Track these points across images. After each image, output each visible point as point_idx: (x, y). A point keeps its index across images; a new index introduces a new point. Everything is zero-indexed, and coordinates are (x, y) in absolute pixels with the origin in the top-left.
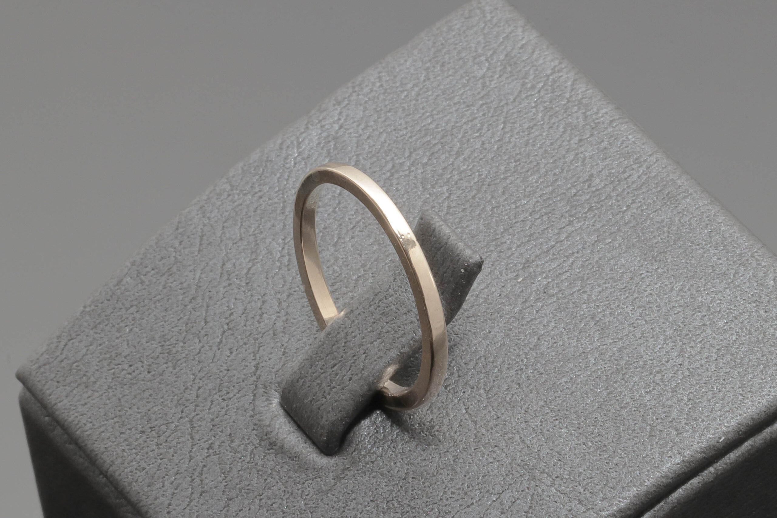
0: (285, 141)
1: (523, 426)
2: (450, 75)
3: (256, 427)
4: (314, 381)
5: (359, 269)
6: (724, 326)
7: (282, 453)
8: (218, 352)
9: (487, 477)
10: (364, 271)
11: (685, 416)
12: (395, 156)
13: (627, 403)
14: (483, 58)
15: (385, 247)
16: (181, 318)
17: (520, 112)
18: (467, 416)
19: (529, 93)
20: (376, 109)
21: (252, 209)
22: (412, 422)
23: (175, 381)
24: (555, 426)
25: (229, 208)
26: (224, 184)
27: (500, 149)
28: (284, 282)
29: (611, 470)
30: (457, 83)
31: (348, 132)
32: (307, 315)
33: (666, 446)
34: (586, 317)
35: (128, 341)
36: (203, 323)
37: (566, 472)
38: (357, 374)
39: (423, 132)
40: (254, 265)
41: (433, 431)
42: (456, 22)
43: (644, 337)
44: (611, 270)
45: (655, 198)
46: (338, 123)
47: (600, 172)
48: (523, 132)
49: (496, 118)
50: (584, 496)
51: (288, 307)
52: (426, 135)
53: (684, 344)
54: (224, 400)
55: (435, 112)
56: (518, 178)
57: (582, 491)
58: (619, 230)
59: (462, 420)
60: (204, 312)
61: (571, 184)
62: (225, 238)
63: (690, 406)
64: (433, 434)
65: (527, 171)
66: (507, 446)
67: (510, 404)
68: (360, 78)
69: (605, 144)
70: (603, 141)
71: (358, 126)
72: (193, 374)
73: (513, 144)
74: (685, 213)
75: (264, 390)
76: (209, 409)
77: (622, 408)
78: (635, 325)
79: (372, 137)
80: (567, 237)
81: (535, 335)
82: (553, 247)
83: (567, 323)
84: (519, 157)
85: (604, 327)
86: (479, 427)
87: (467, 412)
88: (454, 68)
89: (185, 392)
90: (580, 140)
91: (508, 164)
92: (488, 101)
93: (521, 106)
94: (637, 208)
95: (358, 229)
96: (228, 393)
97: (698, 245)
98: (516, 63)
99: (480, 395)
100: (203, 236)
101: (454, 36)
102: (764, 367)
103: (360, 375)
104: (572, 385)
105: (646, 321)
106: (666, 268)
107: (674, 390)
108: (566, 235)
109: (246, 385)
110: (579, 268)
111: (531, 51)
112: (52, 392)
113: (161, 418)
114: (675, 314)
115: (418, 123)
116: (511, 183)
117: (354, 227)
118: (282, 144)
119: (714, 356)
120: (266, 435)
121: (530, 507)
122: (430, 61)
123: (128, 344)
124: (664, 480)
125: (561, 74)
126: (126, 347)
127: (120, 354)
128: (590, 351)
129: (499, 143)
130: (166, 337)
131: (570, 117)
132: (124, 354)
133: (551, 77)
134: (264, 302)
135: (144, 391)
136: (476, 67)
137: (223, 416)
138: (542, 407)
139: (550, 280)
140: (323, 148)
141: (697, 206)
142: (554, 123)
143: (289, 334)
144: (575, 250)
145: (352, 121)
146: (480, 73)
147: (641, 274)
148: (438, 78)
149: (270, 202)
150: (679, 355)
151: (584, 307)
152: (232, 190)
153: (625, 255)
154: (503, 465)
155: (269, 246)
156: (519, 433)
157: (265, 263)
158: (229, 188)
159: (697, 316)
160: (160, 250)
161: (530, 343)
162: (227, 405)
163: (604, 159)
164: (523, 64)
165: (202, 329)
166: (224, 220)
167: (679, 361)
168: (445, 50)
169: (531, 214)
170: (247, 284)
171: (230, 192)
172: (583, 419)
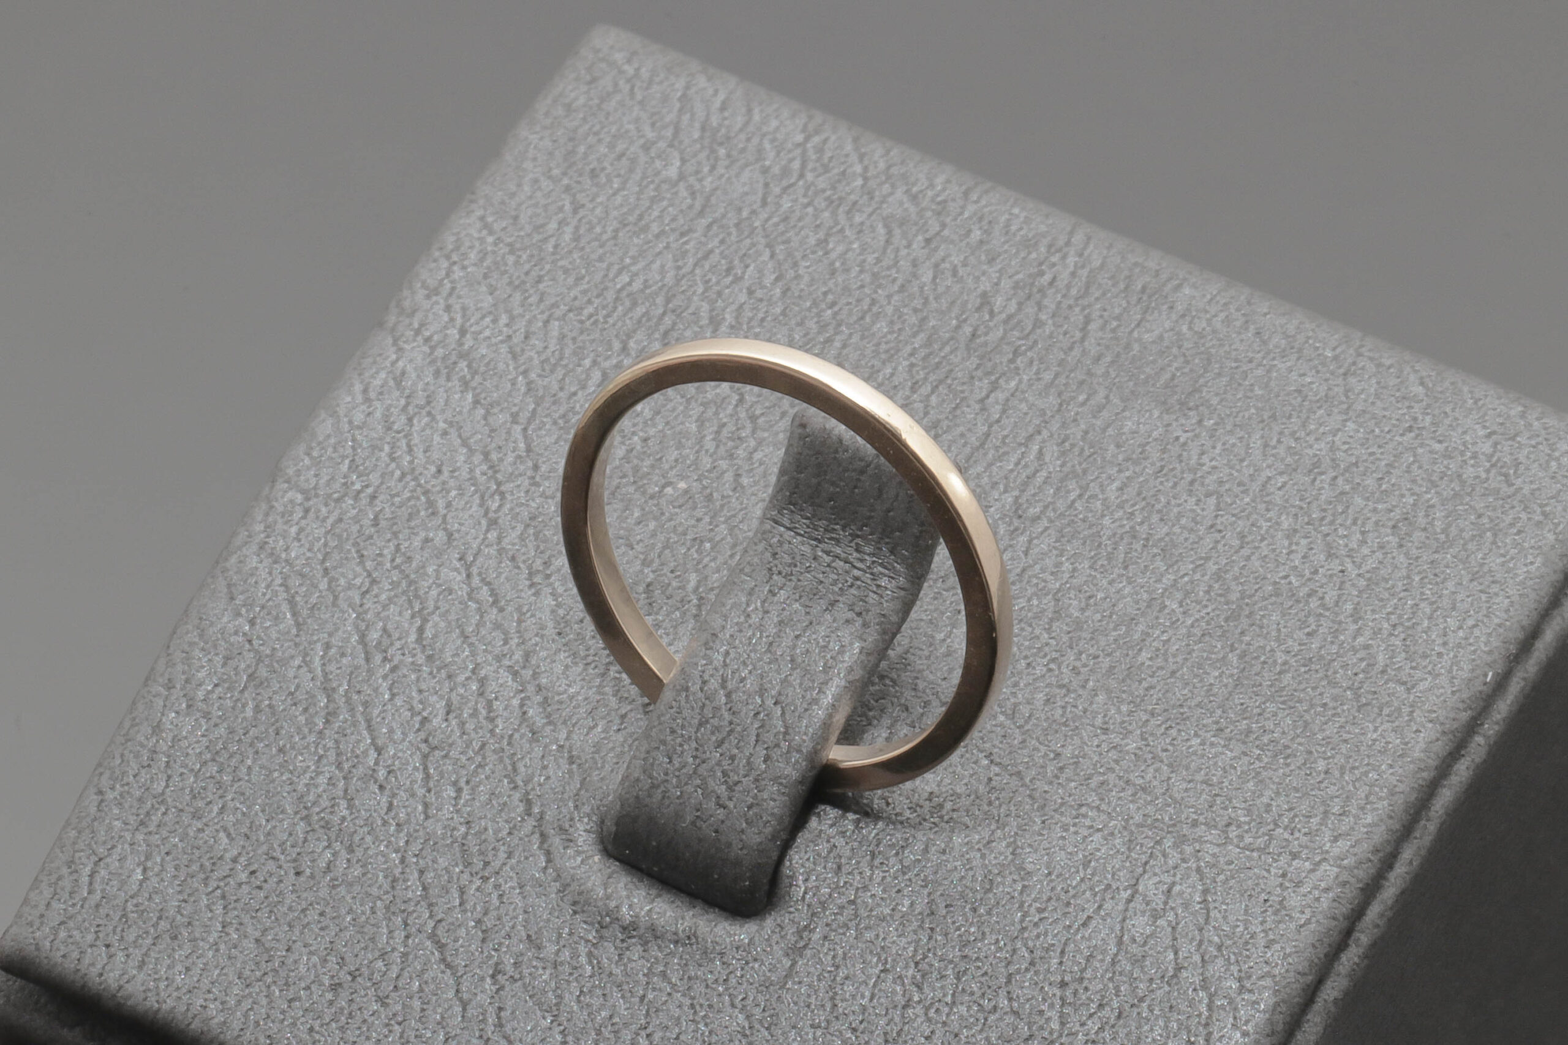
0: (369, 383)
1: (1113, 755)
2: (619, 190)
3: (578, 908)
4: (686, 784)
5: (642, 571)
6: (1380, 486)
7: (656, 938)
8: (431, 798)
9: (1093, 864)
10: (653, 572)
11: (1403, 655)
13: (1285, 663)
14: (662, 145)
15: (671, 520)
16: (321, 757)
17: (786, 219)
18: (997, 769)
19: (785, 183)
20: (510, 283)
21: (366, 522)
22: (894, 808)
23: (364, 874)
24: (1174, 739)
25: (319, 532)
26: (286, 492)
27: (789, 294)
28: (504, 634)
29: (1323, 785)
30: (638, 199)
31: (482, 336)
32: (583, 680)
33: (1400, 715)
34: (1122, 539)
35: (225, 830)
36: (373, 754)
37: (1239, 812)
38: (777, 745)
39: (628, 303)
40: (425, 621)
41: (944, 812)
42: (573, 95)
43: (1248, 543)
44: (1118, 446)
45: (1124, 303)
46: (454, 327)
47: (997, 284)
48: (813, 252)
49: (748, 241)
50: (1296, 842)
51: (535, 675)
52: (635, 304)
53: (1328, 535)
54: (485, 879)
55: (628, 261)
56: (851, 334)
57: (1286, 835)
58: (1089, 373)
59: (990, 779)
60: (365, 732)
61: (957, 318)
62: (340, 588)
63: (1403, 636)
64: (946, 818)
65: (862, 318)
66: (1102, 800)
67: (1066, 726)
68: (449, 240)
69: (977, 235)
70: (970, 231)
71: (495, 321)
72: (397, 851)
73: (806, 279)
74: (1194, 313)
75: (564, 837)
76: (460, 905)
77: (1280, 673)
78: (1219, 527)
79: (534, 333)
80: (1004, 411)
81: (1046, 595)
82: (987, 435)
83: (1092, 558)
84: (830, 297)
85: (1166, 546)
86: (1031, 781)
87: (992, 762)
88: (619, 176)
89: (393, 888)
90: (928, 241)
91: (818, 315)
92: (717, 215)
93: (782, 210)
94: (1102, 328)
96: (487, 864)
97: (1250, 361)
98: (728, 138)
99: (1001, 725)
100: (293, 597)
101: (584, 119)
102: (1495, 535)
103: (784, 745)
104: (1166, 660)
105: (1233, 515)
106: (1215, 416)
107: (1356, 616)
108: (999, 407)
109: (521, 839)
110: (1058, 459)
111: (744, 110)
112: (103, 968)
113: (366, 948)
114: (1280, 489)
115: (606, 288)
116: (844, 346)
118: (365, 391)
119: (1393, 540)
120: (607, 915)
121: (1205, 892)
122: (565, 174)
123: (229, 835)
124: (1425, 775)
125: (823, 136)
126: (226, 841)
127: (221, 858)
128: (1162, 593)
129: (780, 284)
130: (305, 799)
131: (885, 206)
132: (228, 856)
133: (809, 145)
134: (482, 682)
135: (304, 911)
136: (658, 164)
137: (498, 908)
138: (1130, 713)
139: (1016, 493)
140: (448, 379)
141: (1209, 297)
142: (862, 223)
143: (565, 723)
144: (1031, 429)
145: (478, 315)
146: (672, 172)
147: (1177, 438)
148: (599, 200)
149: (397, 499)
150: (1330, 556)
151: (1106, 521)
152: (308, 499)
153: (1127, 414)
154: (1112, 834)
155: (438, 578)
156: (1112, 770)
157: (448, 611)
158: (299, 498)
159: (1322, 481)
160: (215, 646)
161: (1043, 611)
162: (497, 886)
163: (991, 261)
164: (743, 136)
165: (377, 763)
166: (320, 557)
167: (1335, 565)
168: (582, 149)
169: (913, 390)
170: (430, 658)
171: (307, 504)
172: (1219, 712)
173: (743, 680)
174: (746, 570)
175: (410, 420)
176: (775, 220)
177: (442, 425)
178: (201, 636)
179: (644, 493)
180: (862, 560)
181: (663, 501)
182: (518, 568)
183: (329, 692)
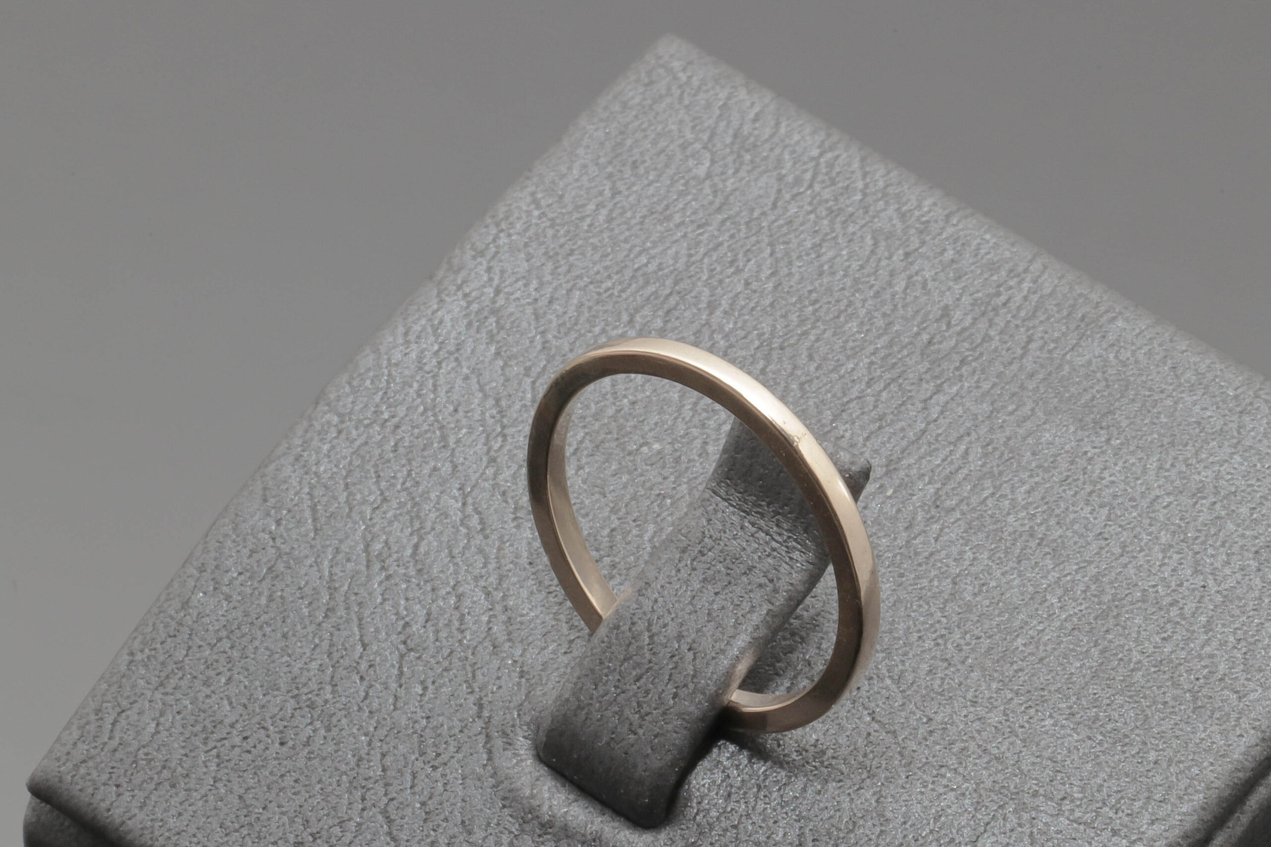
0: (410, 327)
1: (978, 725)
2: (653, 182)
3: (507, 803)
4: (606, 709)
5: (609, 517)
6: (1252, 515)
7: (568, 837)
8: (402, 692)
9: (943, 819)
10: (619, 519)
11: (1241, 667)
12: (607, 325)
13: (1139, 662)
14: (698, 146)
15: (642, 475)
16: (316, 646)
17: (790, 222)
18: (876, 726)
19: (795, 191)
20: (546, 253)
21: (388, 448)
22: (783, 750)
23: (336, 751)
24: (1031, 718)
25: (347, 452)
26: (325, 413)
27: (780, 288)
28: (485, 558)
29: (1151, 774)
30: (668, 191)
31: (513, 297)
32: (543, 606)
33: (1228, 720)
34: (1021, 536)
35: (229, 698)
36: (359, 648)
37: (1075, 789)
38: (685, 686)
39: (641, 281)
40: (421, 538)
41: (825, 758)
42: (631, 94)
43: (1128, 553)
44: (1034, 454)
45: (1064, 328)
46: (491, 286)
47: (958, 299)
48: (808, 254)
49: (754, 239)
50: (1118, 821)
51: (505, 597)
52: (647, 283)
53: (1198, 553)
54: (435, 768)
55: (649, 244)
56: (825, 330)
57: (1111, 814)
58: (1022, 387)
59: (869, 734)
60: (356, 629)
61: (918, 326)
62: (355, 502)
63: (1244, 650)
64: (826, 763)
65: (838, 317)
66: (961, 763)
67: (943, 695)
68: (502, 209)
69: (950, 254)
70: (945, 250)
71: (526, 285)
72: (366, 735)
73: (797, 277)
74: (1122, 344)
75: (505, 740)
76: (411, 787)
77: (1132, 670)
78: (1106, 536)
79: (557, 299)
80: (942, 412)
81: (947, 578)
82: (924, 432)
83: (992, 550)
84: (814, 295)
85: (1057, 547)
86: (903, 740)
87: (873, 719)
88: (656, 169)
89: (358, 765)
90: (907, 255)
91: (801, 310)
92: (732, 212)
93: (789, 214)
94: (1041, 348)
95: (585, 453)
96: (438, 755)
97: (1162, 392)
98: (755, 146)
99: (887, 688)
100: (315, 505)
101: (636, 117)
103: (691, 686)
104: (1037, 648)
105: (1120, 526)
106: (1122, 437)
107: (1208, 627)
108: (938, 409)
109: (469, 737)
110: (980, 459)
111: (773, 123)
112: (112, 804)
113: (328, 815)
114: (1165, 508)
115: (626, 267)
116: (818, 340)
117: (576, 450)
118: (406, 334)
119: (1254, 564)
120: (530, 812)
122: (610, 162)
123: (231, 703)
124: (1241, 775)
125: (837, 153)
126: (228, 708)
127: (221, 722)
128: (1046, 588)
129: (773, 279)
130: (298, 680)
131: (876, 220)
132: (227, 721)
133: (822, 160)
134: (459, 597)
135: (282, 776)
136: (691, 162)
137: (441, 795)
138: (998, 690)
139: (939, 485)
140: (478, 331)
141: (1137, 331)
142: (854, 234)
143: (522, 641)
144: (962, 431)
145: (513, 279)
146: (702, 171)
147: (1086, 453)
148: (635, 189)
149: (416, 431)
150: (1196, 572)
151: (1011, 519)
152: (342, 422)
153: (1047, 426)
154: (963, 794)
155: (438, 503)
156: (973, 738)
157: (441, 533)
158: (336, 419)
159: (1202, 505)
160: (245, 540)
161: (941, 592)
162: (444, 775)
163: (957, 279)
164: (767, 146)
165: (361, 657)
166: (344, 473)
167: (1199, 581)
168: (629, 142)
169: (869, 385)
170: (420, 571)
171: (341, 426)
172: (1074, 699)
173: (665, 626)
174: (683, 531)
175: (439, 363)
176: (781, 222)
177: (465, 370)
178: (234, 529)
179: (623, 450)
180: (780, 534)
181: (638, 459)
182: (506, 502)
183: (332, 590)
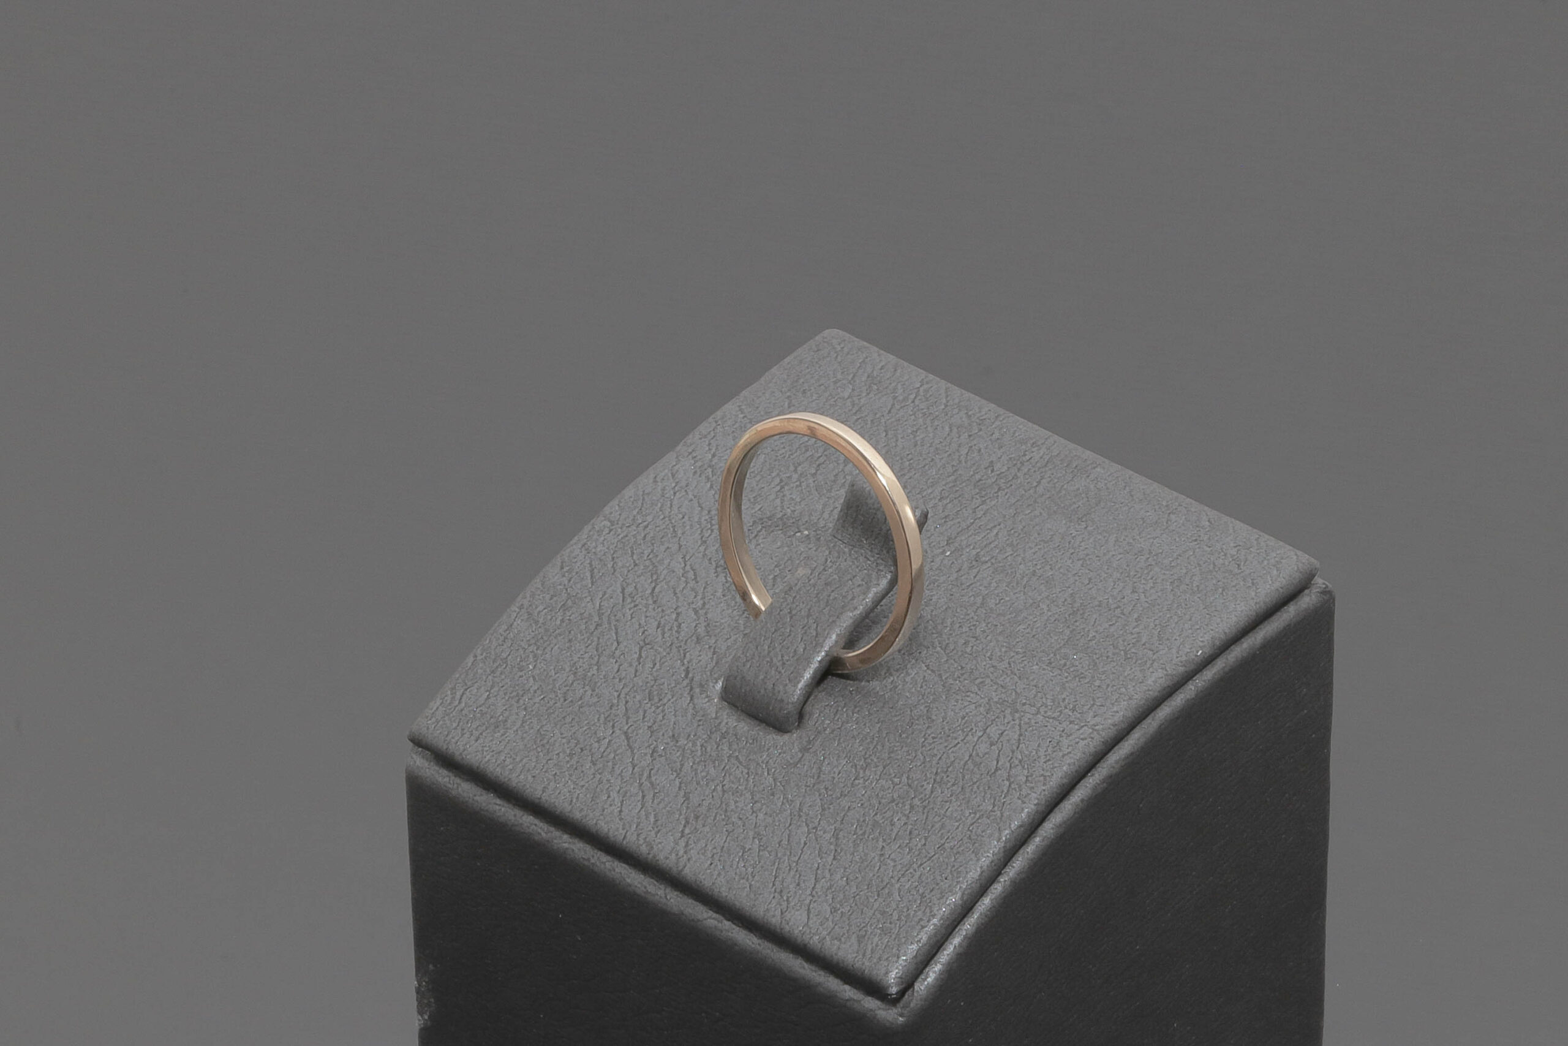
0: (658, 474)
1: (992, 670)
3: (701, 723)
6: (1171, 564)
7: (737, 739)
8: (640, 668)
9: (966, 718)
11: (1157, 638)
12: (780, 471)
13: (1094, 636)
14: (844, 382)
16: (589, 645)
18: (929, 672)
19: (903, 404)
21: (640, 537)
23: (598, 702)
24: (1025, 665)
25: (614, 541)
26: (602, 521)
28: (695, 593)
29: (1095, 692)
33: (1145, 665)
34: (1027, 575)
35: (533, 677)
36: (615, 645)
37: (1048, 701)
39: (804, 450)
40: (657, 585)
42: (805, 356)
43: (1092, 583)
44: (1039, 534)
45: (1064, 472)
47: (999, 458)
50: (1073, 717)
51: (706, 613)
52: (807, 450)
53: (1136, 583)
54: (658, 707)
57: (1070, 713)
58: (1035, 502)
59: (925, 676)
60: (614, 635)
61: (974, 471)
62: (618, 567)
63: (1159, 630)
65: (924, 466)
66: (980, 689)
67: (971, 655)
68: (719, 414)
69: (997, 435)
70: (994, 433)
72: (617, 691)
74: (1099, 480)
75: (702, 688)
76: (643, 719)
77: (1089, 641)
78: (1080, 574)
80: (984, 514)
81: (979, 596)
82: (973, 523)
83: (1008, 582)
85: (1049, 580)
86: (945, 679)
87: (928, 668)
88: (817, 394)
89: (611, 709)
90: (970, 436)
92: (863, 415)
94: (1049, 482)
95: (762, 537)
96: (660, 700)
97: (1122, 503)
98: (880, 382)
99: (937, 653)
100: (593, 570)
101: (808, 368)
102: (1223, 590)
103: (814, 643)
104: (1032, 630)
105: (1089, 570)
106: (1095, 526)
108: (982, 512)
109: (680, 689)
110: (1005, 537)
111: (893, 370)
113: (591, 737)
114: (1117, 560)
117: (756, 536)
118: (655, 478)
119: (1169, 588)
120: (715, 727)
121: (1020, 735)
122: (789, 390)
123: (535, 680)
124: (1151, 694)
125: (931, 385)
126: (533, 682)
127: (528, 691)
128: (1040, 601)
130: (577, 664)
131: (952, 419)
132: (532, 690)
133: (922, 388)
134: (678, 614)
137: (661, 721)
138: (1006, 652)
139: (979, 550)
140: (700, 476)
141: (1109, 473)
142: (938, 425)
143: (715, 636)
144: (996, 523)
145: (724, 449)
146: (846, 395)
147: (1071, 534)
148: (803, 403)
149: (658, 529)
150: (1133, 592)
151: (1022, 566)
152: (613, 525)
153: (1049, 521)
154: (980, 706)
155: (669, 565)
156: (989, 677)
157: (670, 581)
158: (609, 524)
159: (1141, 559)
160: (548, 590)
161: (975, 603)
162: (663, 711)
163: (1000, 448)
164: (888, 382)
165: (616, 649)
166: (612, 552)
167: (1135, 596)
168: (801, 381)
169: (940, 500)
170: (655, 602)
171: (611, 528)
172: (1052, 655)
175: (675, 493)
176: (893, 420)
177: (691, 496)
178: (542, 585)
179: (785, 535)
180: (873, 557)
181: (794, 540)
182: (711, 563)
183: (600, 615)
